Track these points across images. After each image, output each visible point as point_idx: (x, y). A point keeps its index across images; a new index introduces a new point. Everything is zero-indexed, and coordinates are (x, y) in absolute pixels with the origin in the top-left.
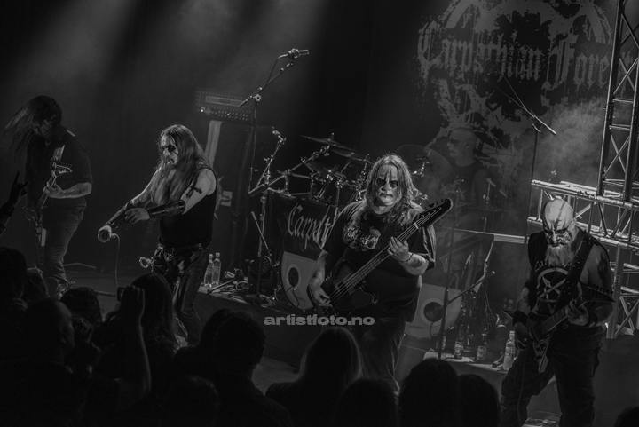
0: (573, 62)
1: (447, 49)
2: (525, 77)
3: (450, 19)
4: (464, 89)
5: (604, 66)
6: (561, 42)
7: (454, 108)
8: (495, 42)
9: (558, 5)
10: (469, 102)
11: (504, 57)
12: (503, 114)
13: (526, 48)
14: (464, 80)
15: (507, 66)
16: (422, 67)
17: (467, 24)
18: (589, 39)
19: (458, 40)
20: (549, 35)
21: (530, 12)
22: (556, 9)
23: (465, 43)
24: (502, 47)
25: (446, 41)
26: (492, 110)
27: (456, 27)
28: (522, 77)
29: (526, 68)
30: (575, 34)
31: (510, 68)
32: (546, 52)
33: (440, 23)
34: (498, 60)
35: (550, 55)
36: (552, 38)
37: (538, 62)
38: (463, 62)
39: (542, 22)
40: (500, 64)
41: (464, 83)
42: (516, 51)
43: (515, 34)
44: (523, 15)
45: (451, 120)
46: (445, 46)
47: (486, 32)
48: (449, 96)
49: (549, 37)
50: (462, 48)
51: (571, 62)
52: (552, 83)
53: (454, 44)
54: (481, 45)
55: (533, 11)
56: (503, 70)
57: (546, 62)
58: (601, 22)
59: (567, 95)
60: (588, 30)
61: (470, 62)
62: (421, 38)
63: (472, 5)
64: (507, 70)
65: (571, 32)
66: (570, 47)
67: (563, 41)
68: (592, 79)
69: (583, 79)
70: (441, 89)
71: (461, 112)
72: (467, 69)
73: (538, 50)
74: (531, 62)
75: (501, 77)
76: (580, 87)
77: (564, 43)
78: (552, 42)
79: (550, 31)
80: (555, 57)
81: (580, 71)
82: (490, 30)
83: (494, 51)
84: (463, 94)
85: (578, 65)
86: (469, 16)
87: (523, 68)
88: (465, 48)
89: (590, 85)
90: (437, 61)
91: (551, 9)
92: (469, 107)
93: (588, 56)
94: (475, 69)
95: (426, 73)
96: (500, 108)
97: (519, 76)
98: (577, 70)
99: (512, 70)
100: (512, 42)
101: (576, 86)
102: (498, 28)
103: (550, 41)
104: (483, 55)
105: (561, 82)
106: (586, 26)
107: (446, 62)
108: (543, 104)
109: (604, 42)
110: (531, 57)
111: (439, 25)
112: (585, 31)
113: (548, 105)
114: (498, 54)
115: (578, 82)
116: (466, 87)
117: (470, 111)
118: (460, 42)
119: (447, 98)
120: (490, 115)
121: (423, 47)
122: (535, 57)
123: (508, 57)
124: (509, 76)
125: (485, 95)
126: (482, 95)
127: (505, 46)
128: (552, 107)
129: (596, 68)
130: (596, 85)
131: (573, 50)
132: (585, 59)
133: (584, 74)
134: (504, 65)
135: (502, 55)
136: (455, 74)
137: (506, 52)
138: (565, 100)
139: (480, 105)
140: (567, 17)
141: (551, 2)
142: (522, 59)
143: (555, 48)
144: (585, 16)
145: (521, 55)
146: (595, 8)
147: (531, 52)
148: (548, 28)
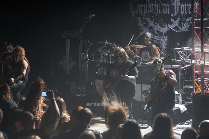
0: (180, 7)
1: (139, 7)
2: (165, 13)
5: (190, 7)
7: (143, 26)
8: (154, 3)
10: (148, 23)
11: (158, 7)
12: (159, 26)
13: (164, 4)
14: (145, 16)
15: (159, 10)
16: (132, 14)
23: (144, 5)
24: (156, 5)
25: (138, 5)
26: (156, 25)
28: (164, 13)
29: (165, 10)
32: (170, 4)
35: (172, 5)
37: (168, 8)
38: (145, 10)
40: (157, 10)
42: (161, 5)
43: (160, 0)
45: (143, 29)
51: (179, 7)
52: (174, 14)
53: (141, 5)
54: (150, 5)
56: (158, 12)
57: (171, 7)
59: (179, 17)
61: (147, 11)
62: (130, 4)
64: (159, 12)
66: (178, 2)
69: (184, 12)
70: (139, 20)
71: (146, 27)
72: (146, 13)
73: (168, 4)
77: (176, 1)
78: (172, 1)
80: (174, 6)
81: (182, 9)
84: (146, 21)
85: (181, 7)
87: (164, 10)
88: (145, 6)
89: (186, 13)
90: (136, 11)
92: (148, 25)
93: (184, 4)
95: (133, 15)
96: (158, 24)
98: (181, 9)
99: (161, 12)
100: (159, 3)
104: (151, 8)
105: (177, 14)
107: (139, 11)
108: (172, 21)
110: (166, 7)
114: (155, 7)
115: (182, 13)
116: (147, 19)
117: (149, 26)
119: (141, 23)
120: (155, 27)
121: (131, 8)
123: (159, 7)
124: (160, 13)
125: (153, 21)
126: (152, 21)
127: (157, 4)
128: (175, 22)
129: (187, 8)
130: (188, 13)
131: (179, 3)
132: (183, 5)
133: (184, 10)
134: (158, 10)
135: (157, 7)
136: (143, 15)
137: (158, 6)
138: (179, 19)
139: (152, 24)
142: (163, 8)
143: (173, 3)
145: (163, 6)
147: (166, 5)
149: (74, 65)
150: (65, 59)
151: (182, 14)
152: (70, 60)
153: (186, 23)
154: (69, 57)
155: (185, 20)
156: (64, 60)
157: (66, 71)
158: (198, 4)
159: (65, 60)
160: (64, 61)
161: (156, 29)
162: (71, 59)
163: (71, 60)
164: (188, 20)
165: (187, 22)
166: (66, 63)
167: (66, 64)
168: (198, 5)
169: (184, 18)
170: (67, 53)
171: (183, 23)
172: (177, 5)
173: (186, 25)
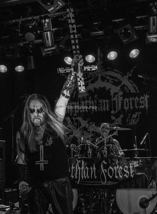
0: (123, 102)
2: (103, 110)
4: (77, 119)
5: (137, 101)
6: (116, 96)
7: (74, 127)
8: (88, 100)
9: (113, 82)
10: (80, 123)
12: (96, 126)
13: (102, 100)
17: (75, 96)
18: (128, 92)
20: (111, 94)
21: (101, 87)
22: (112, 84)
23: (75, 102)
24: (91, 101)
26: (91, 125)
28: (102, 111)
29: (103, 107)
30: (122, 91)
32: (110, 100)
35: (112, 100)
37: (107, 104)
39: (107, 90)
41: (77, 117)
42: (97, 102)
43: (96, 96)
44: (98, 88)
45: (73, 131)
48: (71, 123)
52: (115, 110)
54: (82, 102)
55: (102, 86)
56: (93, 110)
57: (111, 103)
58: (132, 85)
60: (127, 89)
63: (76, 88)
65: (120, 91)
66: (120, 96)
68: (132, 106)
69: (128, 107)
70: (67, 121)
71: (77, 128)
72: (78, 112)
73: (107, 100)
74: (105, 105)
75: (92, 112)
76: (128, 110)
77: (118, 95)
78: (112, 96)
80: (115, 101)
81: (127, 104)
82: (85, 96)
83: (88, 103)
84: (77, 121)
85: (125, 102)
86: (75, 92)
87: (101, 107)
89: (132, 109)
91: (111, 84)
92: (80, 125)
93: (129, 98)
94: (81, 111)
96: (94, 123)
97: (100, 110)
98: (125, 104)
99: (97, 109)
100: (95, 99)
102: (88, 95)
103: (111, 96)
105: (119, 110)
106: (126, 88)
108: (112, 119)
109: (135, 92)
110: (104, 103)
112: (126, 90)
115: (126, 108)
116: (78, 118)
117: (81, 127)
119: (70, 124)
120: (90, 127)
122: (106, 102)
124: (96, 111)
125: (87, 120)
126: (85, 120)
127: (93, 101)
128: (116, 120)
129: (133, 102)
130: (134, 108)
131: (122, 97)
132: (127, 100)
136: (73, 114)
137: (93, 103)
138: (122, 116)
139: (85, 124)
140: (117, 86)
141: (110, 82)
142: (101, 104)
143: (114, 98)
144: (125, 84)
145: (100, 103)
146: (129, 81)
147: (104, 101)
148: (110, 91)
151: (126, 110)
153: (132, 120)
155: (131, 116)
158: (149, 96)
161: (91, 129)
164: (134, 116)
165: (134, 118)
168: (148, 98)
169: (129, 114)
171: (127, 120)
172: (119, 100)
173: (132, 122)
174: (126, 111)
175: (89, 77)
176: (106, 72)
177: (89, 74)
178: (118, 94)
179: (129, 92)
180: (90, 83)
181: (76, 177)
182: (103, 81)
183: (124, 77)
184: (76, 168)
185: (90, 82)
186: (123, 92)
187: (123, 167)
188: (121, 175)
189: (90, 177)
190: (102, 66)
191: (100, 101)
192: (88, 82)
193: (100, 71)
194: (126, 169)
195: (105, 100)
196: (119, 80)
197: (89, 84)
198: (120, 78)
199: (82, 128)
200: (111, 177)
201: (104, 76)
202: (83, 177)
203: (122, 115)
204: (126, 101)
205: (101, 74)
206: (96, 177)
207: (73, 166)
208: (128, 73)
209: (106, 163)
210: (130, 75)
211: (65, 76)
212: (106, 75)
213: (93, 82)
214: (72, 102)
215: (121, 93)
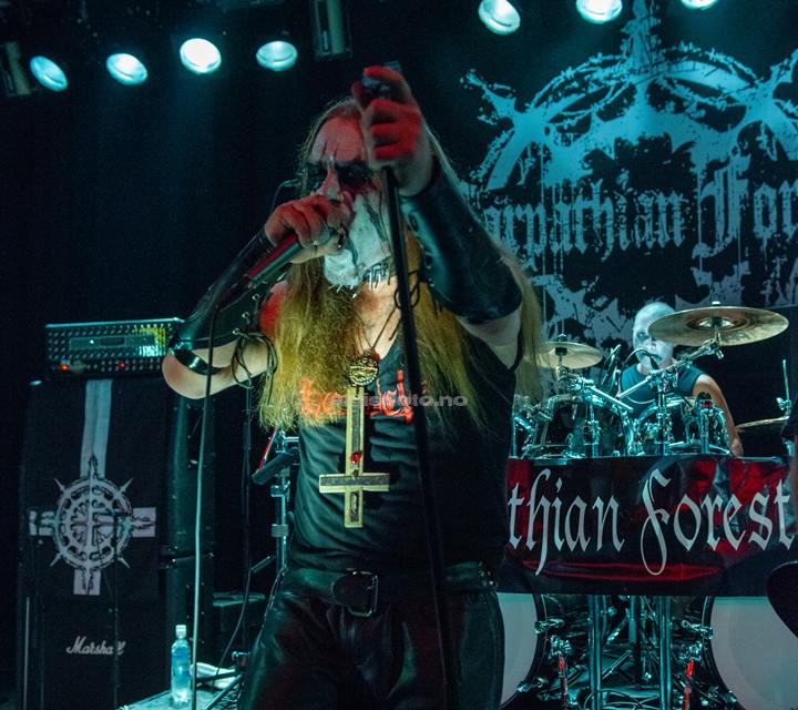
0: (748, 203)
1: (496, 222)
2: (656, 244)
3: (494, 173)
4: (539, 283)
6: (719, 174)
8: (588, 194)
9: (702, 114)
10: (551, 302)
11: (610, 216)
12: (621, 313)
13: (650, 195)
14: (535, 269)
15: (616, 230)
17: (527, 178)
18: (774, 158)
19: (514, 205)
20: (693, 166)
21: (648, 136)
22: (700, 120)
23: (529, 207)
24: (602, 201)
25: (492, 211)
26: (600, 309)
27: (507, 186)
28: (650, 245)
29: (655, 228)
30: (744, 153)
31: (623, 235)
32: (690, 195)
33: (476, 182)
34: (597, 225)
35: (700, 198)
36: (698, 170)
37: (677, 215)
38: (530, 239)
39: (675, 148)
40: (603, 231)
41: (540, 273)
42: (630, 205)
43: (624, 176)
44: (635, 143)
46: (490, 219)
47: (567, 182)
49: (692, 170)
50: (525, 217)
51: (743, 202)
52: (710, 240)
53: (509, 213)
54: (560, 207)
55: (655, 133)
56: (610, 240)
57: (694, 209)
58: (795, 125)
59: (743, 259)
60: (769, 144)
61: (543, 239)
63: (533, 144)
64: (617, 240)
65: (734, 152)
66: (739, 178)
67: (722, 171)
68: (793, 223)
69: (773, 227)
72: (540, 249)
73: (674, 194)
74: (663, 217)
75: (607, 253)
76: (769, 241)
77: (725, 175)
79: (693, 159)
80: (710, 201)
81: (766, 214)
82: (574, 179)
83: (588, 212)
85: (758, 205)
86: (530, 162)
87: (649, 229)
88: (530, 214)
89: (791, 234)
91: (692, 122)
92: (552, 312)
93: (776, 185)
94: (555, 248)
96: (615, 302)
97: (644, 244)
98: (758, 214)
99: (629, 237)
100: (622, 193)
101: (761, 240)
102: (590, 172)
103: (696, 176)
104: (567, 222)
105: (728, 240)
106: (763, 138)
108: (699, 283)
110: (661, 209)
111: (474, 187)
112: (763, 146)
113: (709, 283)
114: (596, 215)
115: (764, 233)
116: (542, 280)
117: (555, 319)
118: (519, 208)
120: (595, 322)
122: (669, 208)
123: (616, 216)
124: (624, 247)
125: (581, 287)
126: (575, 288)
127: (608, 200)
128: (716, 285)
131: (745, 182)
132: (771, 193)
133: (773, 216)
134: (610, 231)
135: (604, 215)
137: (611, 208)
138: (743, 268)
139: (574, 305)
140: (722, 129)
141: (688, 110)
142: (645, 214)
143: (709, 186)
144: (760, 122)
145: (642, 208)
146: (778, 104)
147: (662, 201)
148: (689, 154)
149: (136, 534)
150: (76, 496)
152: (109, 505)
153: (790, 288)
154: (102, 484)
155: (787, 269)
156: (68, 505)
157: (78, 574)
159: (75, 504)
160: (70, 512)
161: (600, 329)
162: (118, 495)
163: (116, 504)
166: (84, 524)
167: (79, 529)
169: (777, 261)
170: (93, 459)
171: (769, 287)
172: (730, 196)
173: (790, 296)
174: (765, 244)
175: (593, 89)
176: (674, 68)
177: (595, 76)
178: (728, 168)
179: (778, 155)
180: (596, 119)
181: (530, 544)
182: (658, 110)
183: (757, 87)
184: (532, 503)
185: (600, 114)
186: (749, 156)
187: (746, 500)
188: (736, 536)
189: (593, 543)
190: (654, 40)
191: (645, 200)
192: (586, 112)
193: (642, 59)
194: (758, 508)
195: (667, 195)
196: (730, 100)
197: (593, 125)
198: (738, 91)
199: (560, 323)
200: (689, 544)
201: (665, 84)
202: (559, 544)
203: (746, 263)
204: (763, 197)
205: (649, 75)
206: (618, 545)
207: (515, 491)
208: (775, 69)
209: (664, 482)
210: (787, 78)
211: (484, 87)
212: (670, 81)
213: (610, 113)
214: (515, 208)
215: (741, 163)
